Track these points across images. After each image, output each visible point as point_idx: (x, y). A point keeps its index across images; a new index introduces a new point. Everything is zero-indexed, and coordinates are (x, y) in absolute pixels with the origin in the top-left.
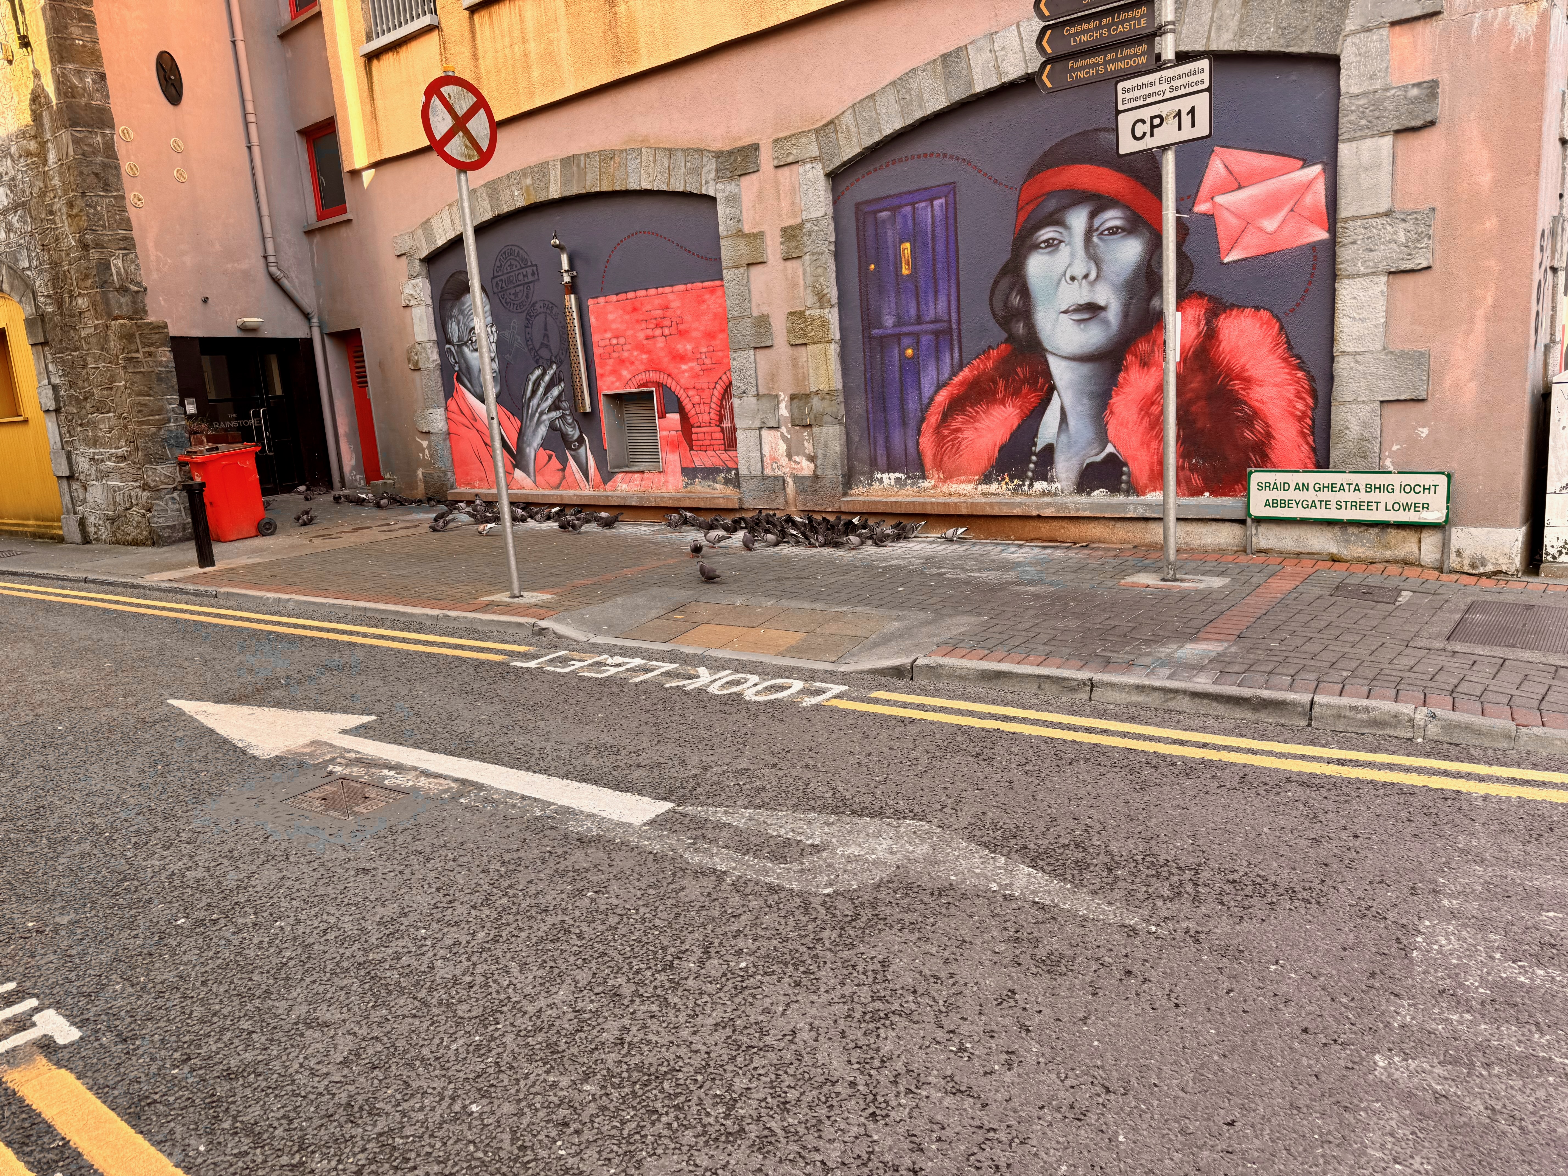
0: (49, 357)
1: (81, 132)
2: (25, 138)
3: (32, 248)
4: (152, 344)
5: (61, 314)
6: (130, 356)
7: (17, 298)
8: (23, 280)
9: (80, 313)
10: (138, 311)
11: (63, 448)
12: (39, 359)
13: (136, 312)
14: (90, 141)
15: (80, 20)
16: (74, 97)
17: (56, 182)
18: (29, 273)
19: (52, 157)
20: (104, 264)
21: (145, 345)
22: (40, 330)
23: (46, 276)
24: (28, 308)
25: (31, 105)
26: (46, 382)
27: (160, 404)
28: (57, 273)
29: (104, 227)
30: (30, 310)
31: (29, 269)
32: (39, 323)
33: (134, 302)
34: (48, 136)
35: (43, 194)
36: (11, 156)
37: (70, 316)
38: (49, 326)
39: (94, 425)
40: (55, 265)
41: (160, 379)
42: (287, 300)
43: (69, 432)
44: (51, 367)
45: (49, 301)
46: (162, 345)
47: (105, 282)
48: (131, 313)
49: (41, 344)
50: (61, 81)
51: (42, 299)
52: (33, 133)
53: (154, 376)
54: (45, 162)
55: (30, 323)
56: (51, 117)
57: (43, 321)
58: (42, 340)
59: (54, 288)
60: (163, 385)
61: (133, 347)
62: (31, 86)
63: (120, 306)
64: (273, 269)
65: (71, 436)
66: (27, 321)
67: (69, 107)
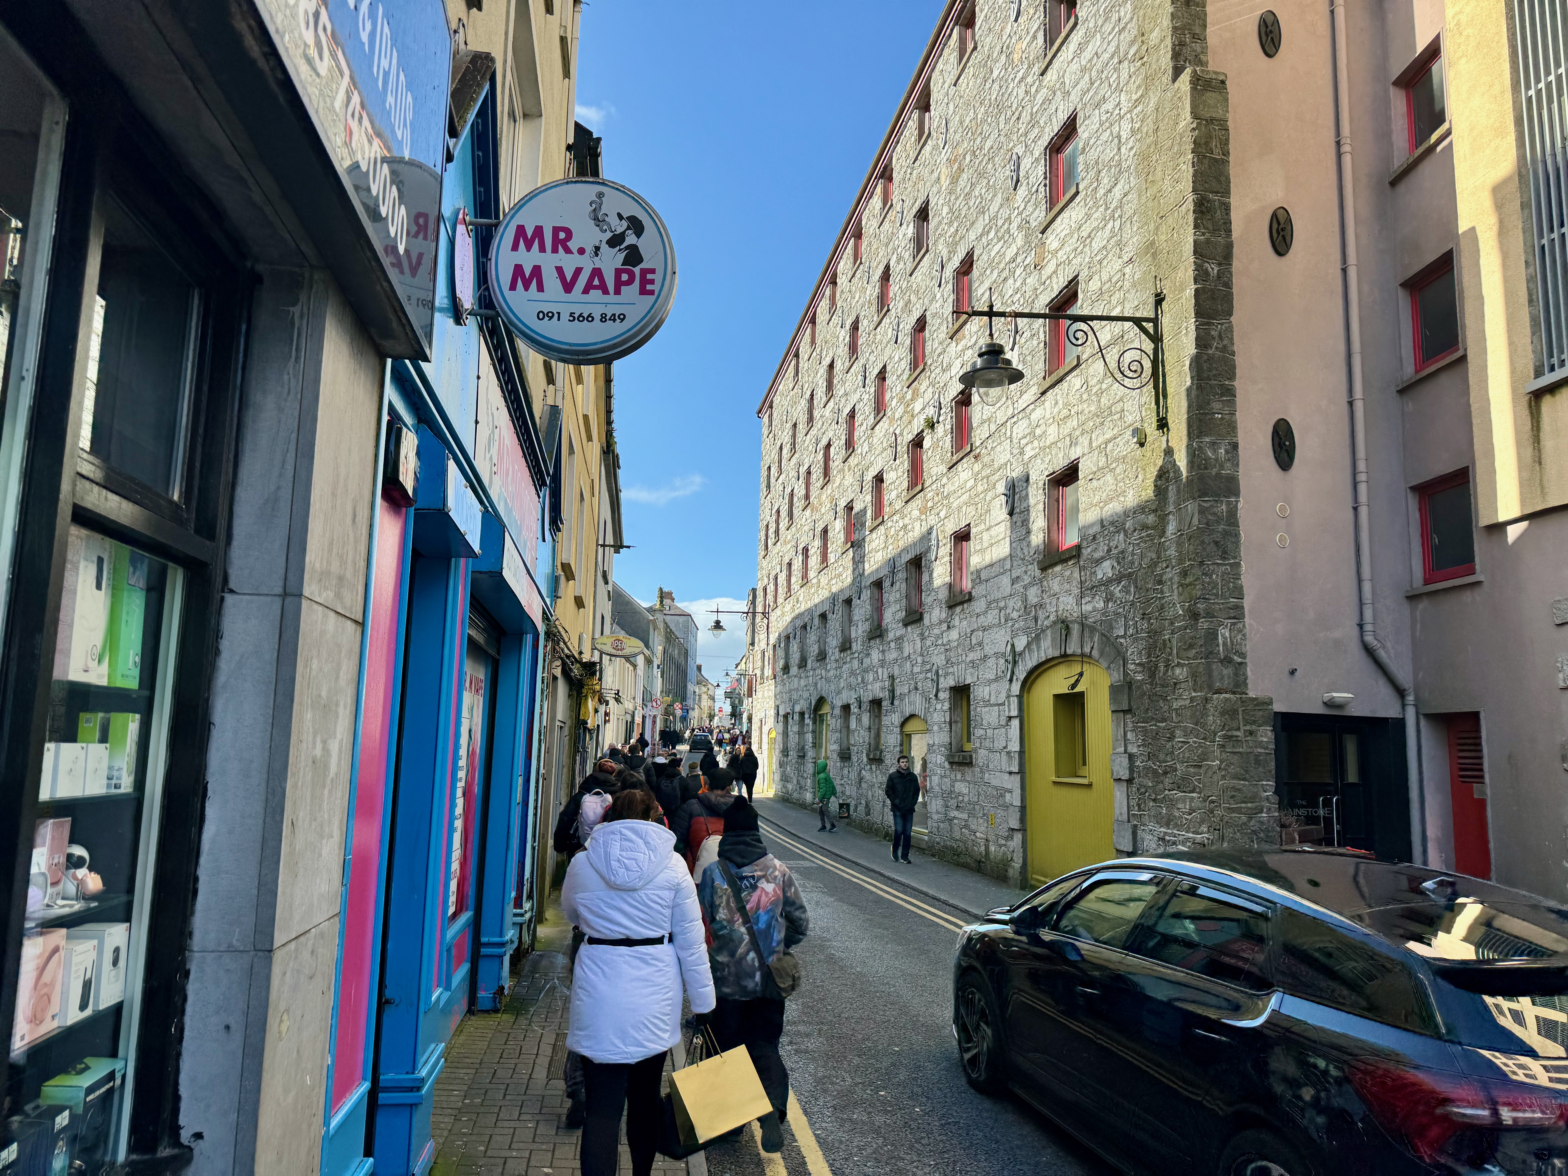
0: (1130, 725)
1: (1207, 502)
2: (1143, 512)
3: (1131, 615)
4: (1254, 722)
5: (1151, 684)
6: (1230, 733)
7: (1105, 664)
8: (1115, 647)
9: (1175, 684)
10: (1239, 685)
11: (1129, 821)
12: (1118, 725)
13: (1237, 685)
14: (1215, 510)
15: (1222, 395)
16: (1206, 468)
17: (1172, 552)
18: (1122, 640)
19: (1171, 528)
20: (1213, 634)
21: (1246, 722)
22: (1126, 697)
23: (1142, 645)
24: (1115, 674)
25: (1156, 481)
26: (1122, 749)
27: (1255, 790)
28: (1155, 642)
29: (1217, 595)
30: (1117, 676)
31: (1123, 637)
32: (1126, 690)
33: (1236, 674)
34: (1171, 508)
35: (1154, 564)
36: (1125, 531)
37: (1163, 686)
38: (1136, 693)
39: (1172, 803)
40: (1153, 634)
41: (1258, 762)
42: (1380, 673)
43: (1139, 805)
44: (1129, 735)
45: (1139, 669)
46: (1264, 724)
47: (1211, 653)
48: (1231, 686)
49: (1123, 711)
50: (1193, 455)
51: (1132, 667)
52: (1153, 507)
53: (1252, 758)
54: (1163, 533)
55: (1114, 690)
56: (1178, 491)
57: (1130, 688)
58: (1126, 708)
59: (1149, 656)
60: (1260, 769)
61: (1235, 725)
62: (1160, 463)
63: (1222, 679)
64: (1369, 638)
65: (1140, 810)
66: (1112, 687)
67: (1201, 478)
